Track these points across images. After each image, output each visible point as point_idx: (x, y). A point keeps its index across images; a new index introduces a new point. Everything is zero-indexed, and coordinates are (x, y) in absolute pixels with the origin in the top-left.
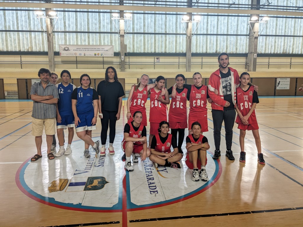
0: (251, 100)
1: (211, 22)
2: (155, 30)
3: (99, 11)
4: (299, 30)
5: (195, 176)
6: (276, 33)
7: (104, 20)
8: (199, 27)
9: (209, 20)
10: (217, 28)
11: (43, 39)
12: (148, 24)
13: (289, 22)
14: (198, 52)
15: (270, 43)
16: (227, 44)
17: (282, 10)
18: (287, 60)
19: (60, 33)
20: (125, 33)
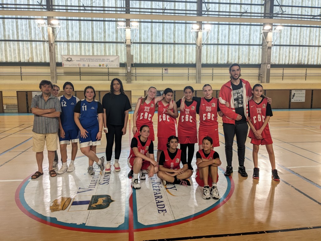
0: (265, 113)
1: (222, 32)
2: (163, 40)
3: (104, 20)
4: (314, 40)
5: (205, 193)
6: (290, 42)
7: (109, 29)
8: (209, 37)
9: (220, 29)
10: (229, 38)
11: (44, 49)
12: (156, 33)
13: (304, 31)
14: (209, 62)
15: (284, 53)
16: (239, 54)
17: (296, 19)
18: (302, 71)
19: (62, 43)
20: (131, 43)
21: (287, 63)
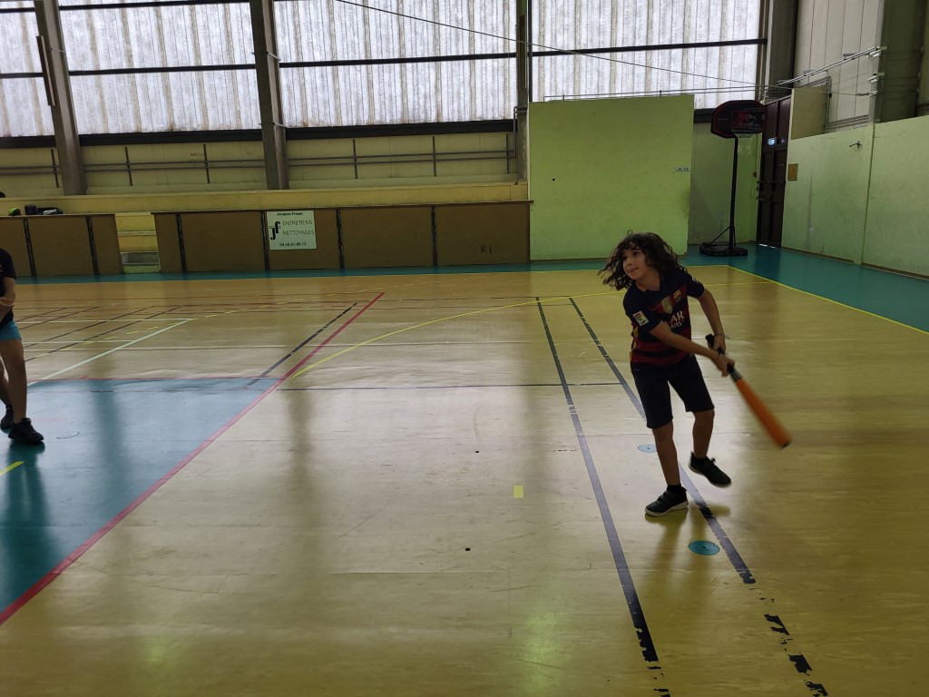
1: (138, 28)
9: (132, 21)
10: (162, 49)
18: (422, 144)
21: (364, 121)
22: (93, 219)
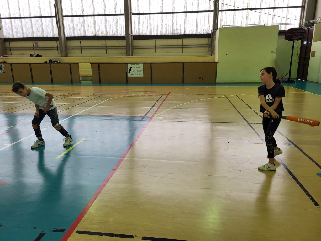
2: (30, 14)
22: (72, 65)
